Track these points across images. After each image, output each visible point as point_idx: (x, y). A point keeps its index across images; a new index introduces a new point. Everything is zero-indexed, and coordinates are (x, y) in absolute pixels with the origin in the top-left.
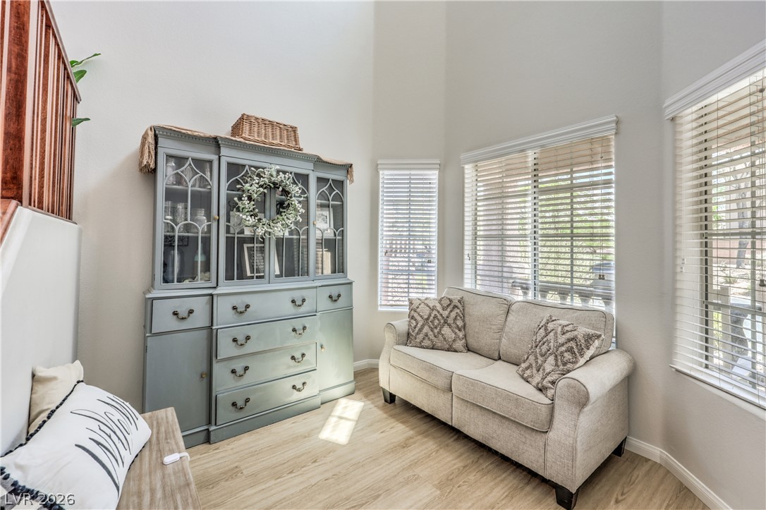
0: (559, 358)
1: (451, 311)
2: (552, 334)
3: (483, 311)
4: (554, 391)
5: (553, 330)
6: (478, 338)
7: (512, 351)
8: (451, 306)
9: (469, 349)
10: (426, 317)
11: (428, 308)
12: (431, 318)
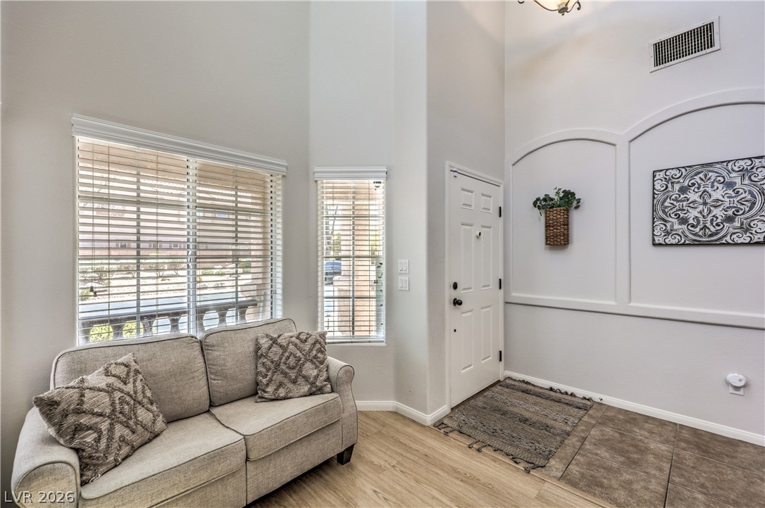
0: (314, 360)
1: (135, 381)
2: (291, 347)
3: (173, 361)
4: (329, 386)
5: (289, 344)
6: (180, 398)
7: (235, 387)
8: (132, 374)
9: (172, 420)
10: (108, 411)
11: (103, 394)
12: (118, 406)
